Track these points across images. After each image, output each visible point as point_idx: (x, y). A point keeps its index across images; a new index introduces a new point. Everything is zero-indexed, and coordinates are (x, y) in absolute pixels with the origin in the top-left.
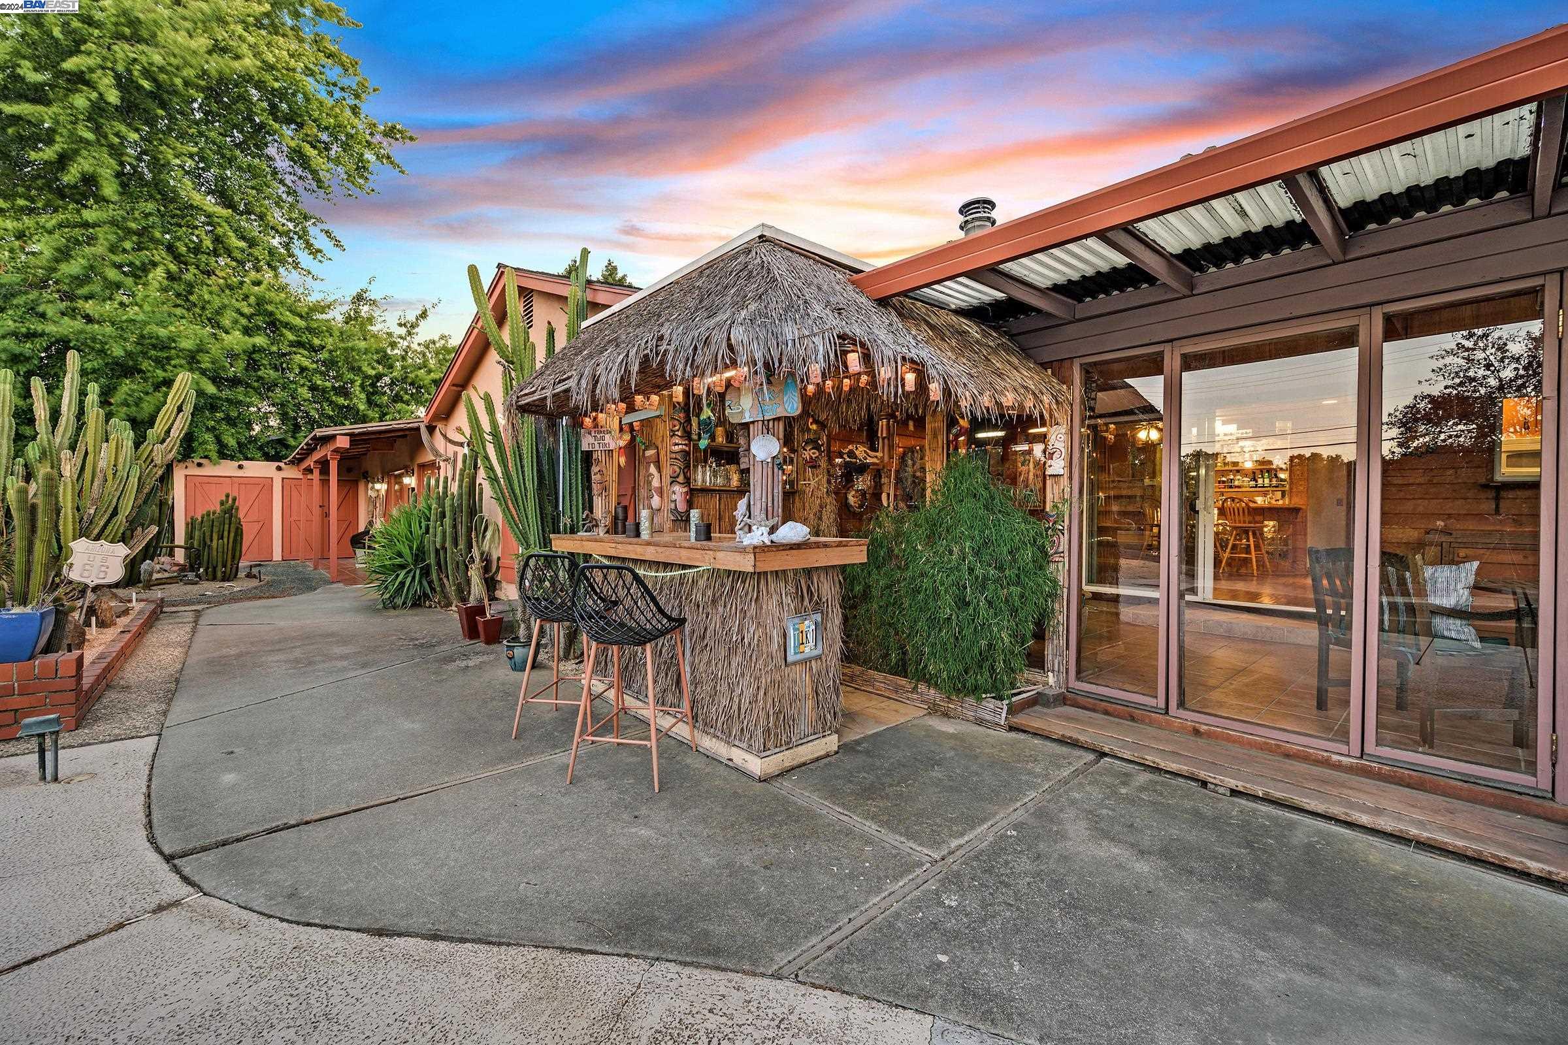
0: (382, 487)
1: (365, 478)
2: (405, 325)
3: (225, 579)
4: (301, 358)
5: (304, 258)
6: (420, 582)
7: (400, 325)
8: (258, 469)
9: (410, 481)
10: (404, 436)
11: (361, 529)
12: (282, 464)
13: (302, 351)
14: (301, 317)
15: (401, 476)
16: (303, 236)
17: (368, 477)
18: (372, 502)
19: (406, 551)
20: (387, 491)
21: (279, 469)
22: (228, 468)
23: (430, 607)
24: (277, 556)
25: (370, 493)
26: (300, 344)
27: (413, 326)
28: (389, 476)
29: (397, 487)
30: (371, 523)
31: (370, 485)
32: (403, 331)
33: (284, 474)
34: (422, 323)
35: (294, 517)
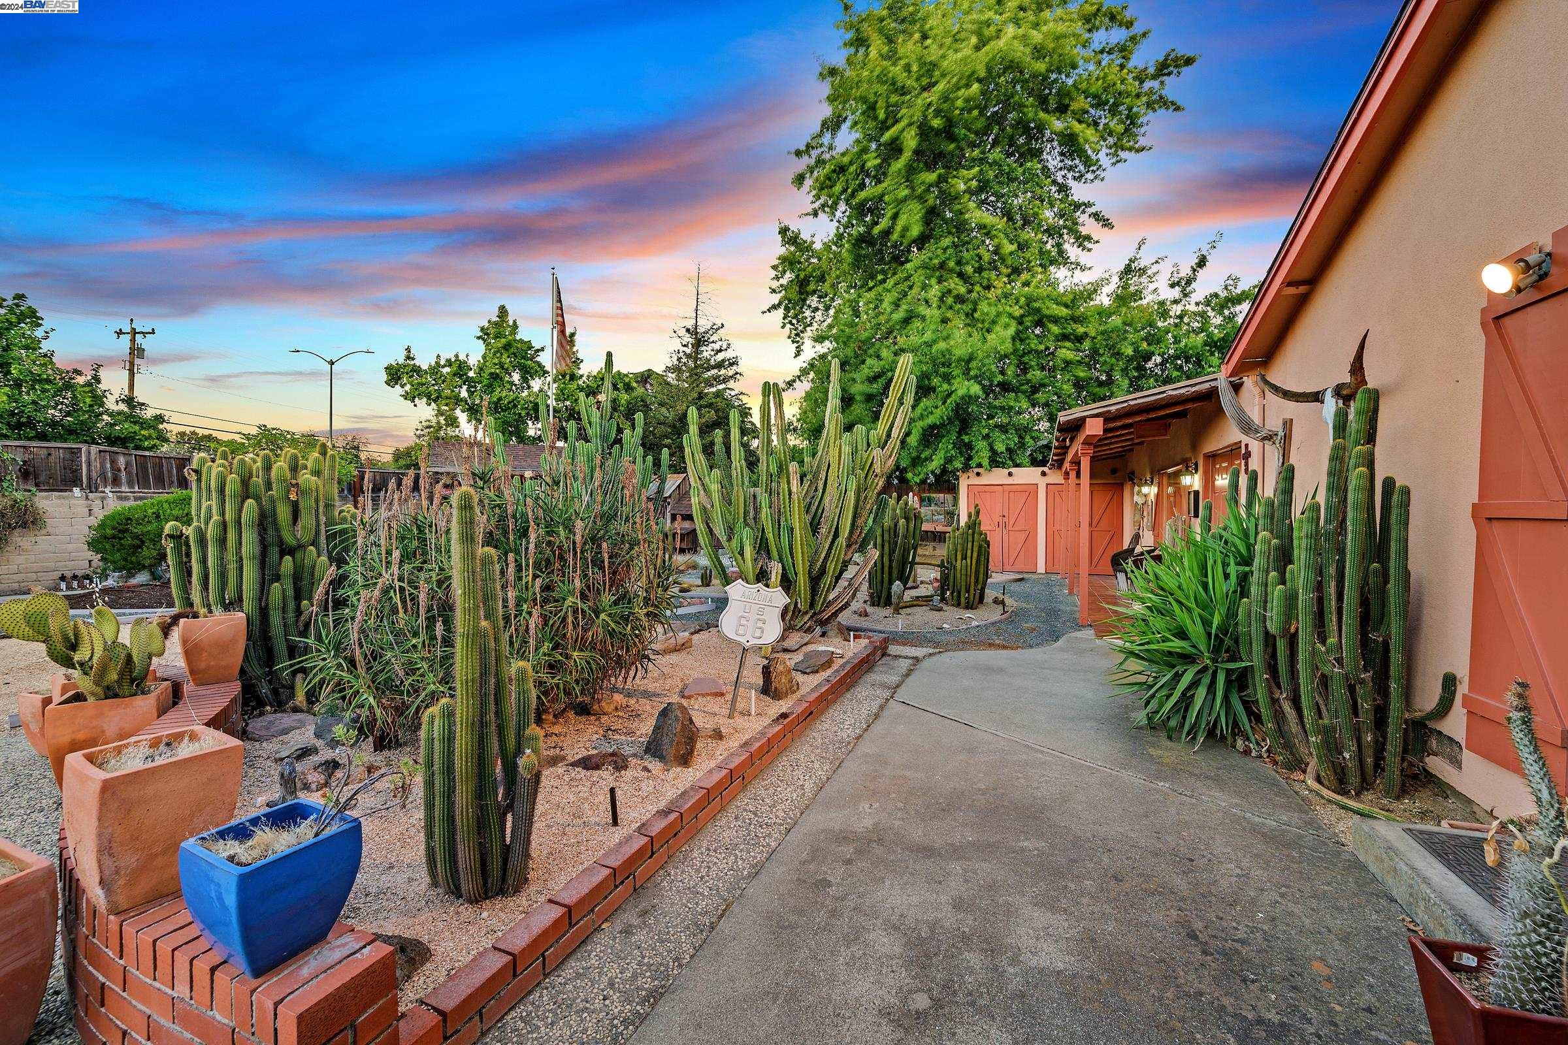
0: (1151, 491)
1: (1131, 480)
2: (1178, 284)
3: (969, 606)
4: (1066, 353)
5: (1072, 251)
6: (1226, 698)
7: (1172, 286)
8: (1027, 475)
9: (1192, 481)
10: (1182, 415)
11: (1125, 547)
12: (1046, 469)
13: (1068, 344)
14: (1066, 306)
15: (1177, 474)
16: (1073, 231)
17: (1133, 478)
18: (1139, 510)
19: (1196, 630)
20: (1158, 496)
21: (1044, 474)
22: (998, 476)
23: (1247, 752)
24: (1041, 568)
25: (1138, 499)
26: (1065, 337)
27: (1189, 283)
28: (1161, 475)
29: (1170, 490)
30: (1136, 538)
31: (1136, 489)
32: (1176, 293)
33: (1048, 479)
34: (1201, 274)
35: (1057, 527)
